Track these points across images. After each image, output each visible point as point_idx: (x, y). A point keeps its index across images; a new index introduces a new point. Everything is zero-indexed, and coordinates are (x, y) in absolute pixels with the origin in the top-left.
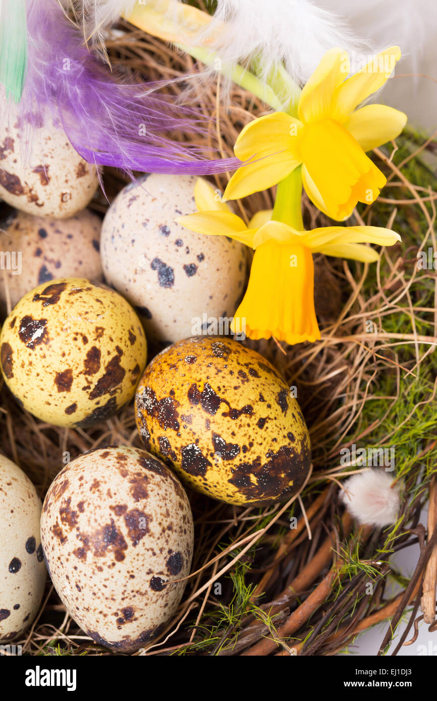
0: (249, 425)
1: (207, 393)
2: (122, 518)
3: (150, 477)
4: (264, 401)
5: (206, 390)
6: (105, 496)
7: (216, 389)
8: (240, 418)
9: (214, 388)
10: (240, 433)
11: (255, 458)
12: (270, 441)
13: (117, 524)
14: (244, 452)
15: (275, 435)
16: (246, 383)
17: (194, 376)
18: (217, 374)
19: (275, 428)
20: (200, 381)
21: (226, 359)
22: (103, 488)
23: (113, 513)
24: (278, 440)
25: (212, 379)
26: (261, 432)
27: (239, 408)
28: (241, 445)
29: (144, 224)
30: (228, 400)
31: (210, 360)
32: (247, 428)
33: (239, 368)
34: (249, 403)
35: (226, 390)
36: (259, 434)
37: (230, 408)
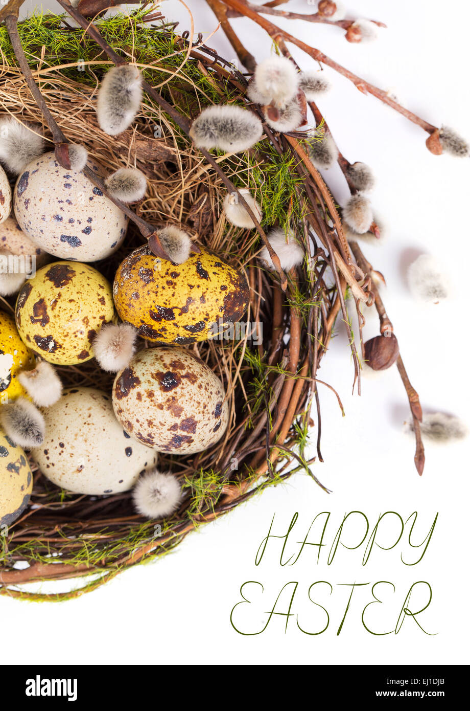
0: (197, 308)
1: (161, 311)
2: (179, 430)
3: (175, 395)
4: (193, 287)
5: (159, 309)
6: (160, 427)
7: (164, 305)
8: (190, 309)
9: (162, 305)
10: (197, 315)
11: (215, 318)
12: (215, 304)
13: (178, 434)
14: (207, 321)
15: (215, 298)
16: (176, 287)
17: (146, 306)
18: (157, 296)
19: (212, 294)
20: (151, 307)
21: (153, 281)
22: (156, 422)
23: (172, 432)
24: (219, 298)
25: (157, 301)
26: (207, 304)
27: (185, 304)
28: (202, 320)
29: (43, 219)
30: (175, 306)
31: (146, 289)
32: (197, 310)
33: (164, 280)
34: (187, 297)
35: (169, 301)
36: (207, 306)
37: (180, 309)
